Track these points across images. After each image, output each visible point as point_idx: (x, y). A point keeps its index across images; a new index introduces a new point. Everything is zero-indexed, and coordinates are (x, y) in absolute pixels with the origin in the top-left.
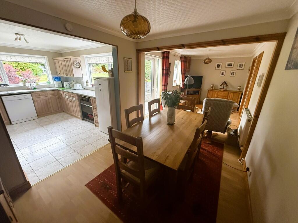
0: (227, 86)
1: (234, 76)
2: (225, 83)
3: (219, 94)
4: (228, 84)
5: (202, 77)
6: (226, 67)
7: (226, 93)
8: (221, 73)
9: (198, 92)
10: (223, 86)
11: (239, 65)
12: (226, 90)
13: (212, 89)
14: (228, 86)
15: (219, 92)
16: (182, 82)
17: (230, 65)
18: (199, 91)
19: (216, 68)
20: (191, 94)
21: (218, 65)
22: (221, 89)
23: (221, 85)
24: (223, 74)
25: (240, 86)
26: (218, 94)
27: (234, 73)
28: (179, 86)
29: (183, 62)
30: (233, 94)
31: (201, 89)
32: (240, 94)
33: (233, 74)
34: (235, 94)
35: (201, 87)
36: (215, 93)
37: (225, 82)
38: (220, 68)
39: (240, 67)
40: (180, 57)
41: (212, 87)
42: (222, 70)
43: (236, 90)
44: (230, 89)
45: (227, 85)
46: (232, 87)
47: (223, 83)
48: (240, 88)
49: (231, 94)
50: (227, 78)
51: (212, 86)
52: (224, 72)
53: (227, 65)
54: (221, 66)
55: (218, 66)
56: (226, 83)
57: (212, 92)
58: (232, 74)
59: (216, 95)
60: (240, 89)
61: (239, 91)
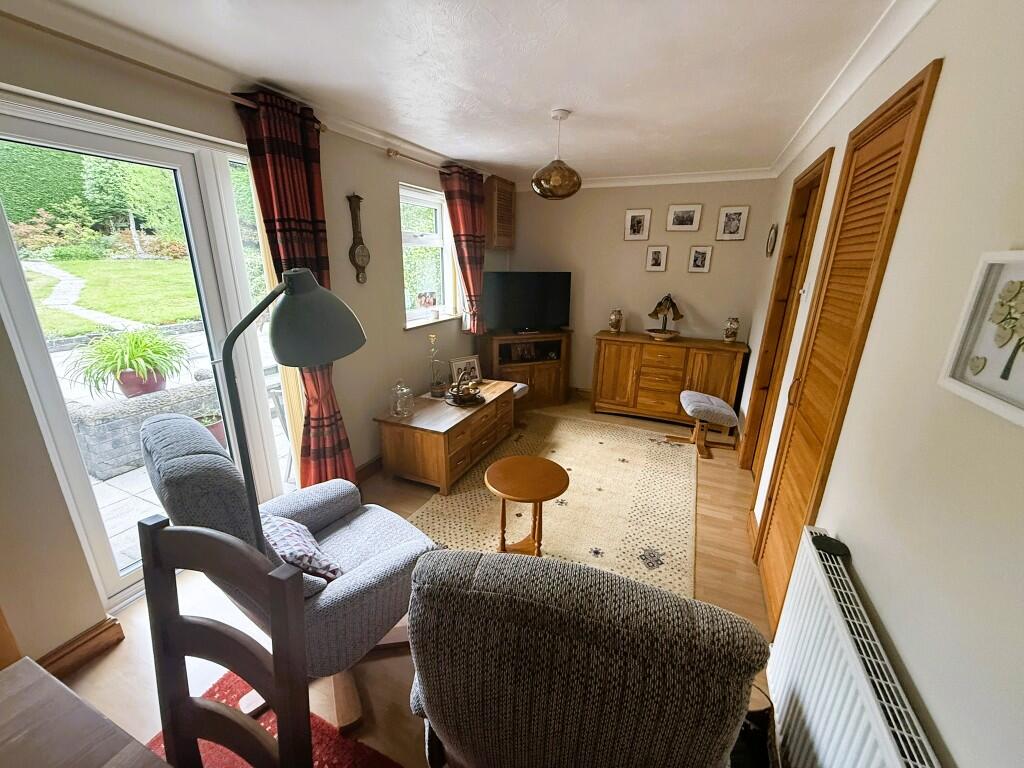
0: (678, 316)
1: (706, 269)
2: (668, 304)
3: (646, 356)
4: (683, 309)
5: (569, 275)
6: (671, 227)
7: (676, 351)
8: (650, 257)
9: (556, 347)
10: (661, 316)
11: (723, 219)
12: (675, 339)
13: (618, 333)
14: (682, 316)
15: (647, 347)
16: (467, 304)
17: (684, 220)
18: (560, 342)
19: (629, 236)
20: (523, 359)
21: (633, 218)
22: (653, 334)
23: (654, 314)
24: (657, 263)
25: (736, 320)
26: (641, 354)
27: (704, 255)
28: (455, 324)
29: (458, 201)
30: (708, 355)
31: (569, 334)
32: (740, 357)
33: (699, 260)
34: (715, 357)
35: (567, 324)
36: (630, 353)
37: (668, 299)
38: (644, 235)
39: (727, 229)
40: (441, 173)
41: (617, 324)
42: (651, 242)
43: (721, 335)
44: (690, 329)
45: (681, 313)
46: (702, 321)
47: (660, 304)
48: (735, 326)
49: (699, 359)
50: (677, 280)
51: (613, 317)
52: (663, 251)
53: (671, 218)
54: (646, 224)
55: (636, 226)
56: (673, 305)
57: (614, 348)
58: (695, 261)
59: (632, 363)
60: (734, 334)
61: (734, 343)
